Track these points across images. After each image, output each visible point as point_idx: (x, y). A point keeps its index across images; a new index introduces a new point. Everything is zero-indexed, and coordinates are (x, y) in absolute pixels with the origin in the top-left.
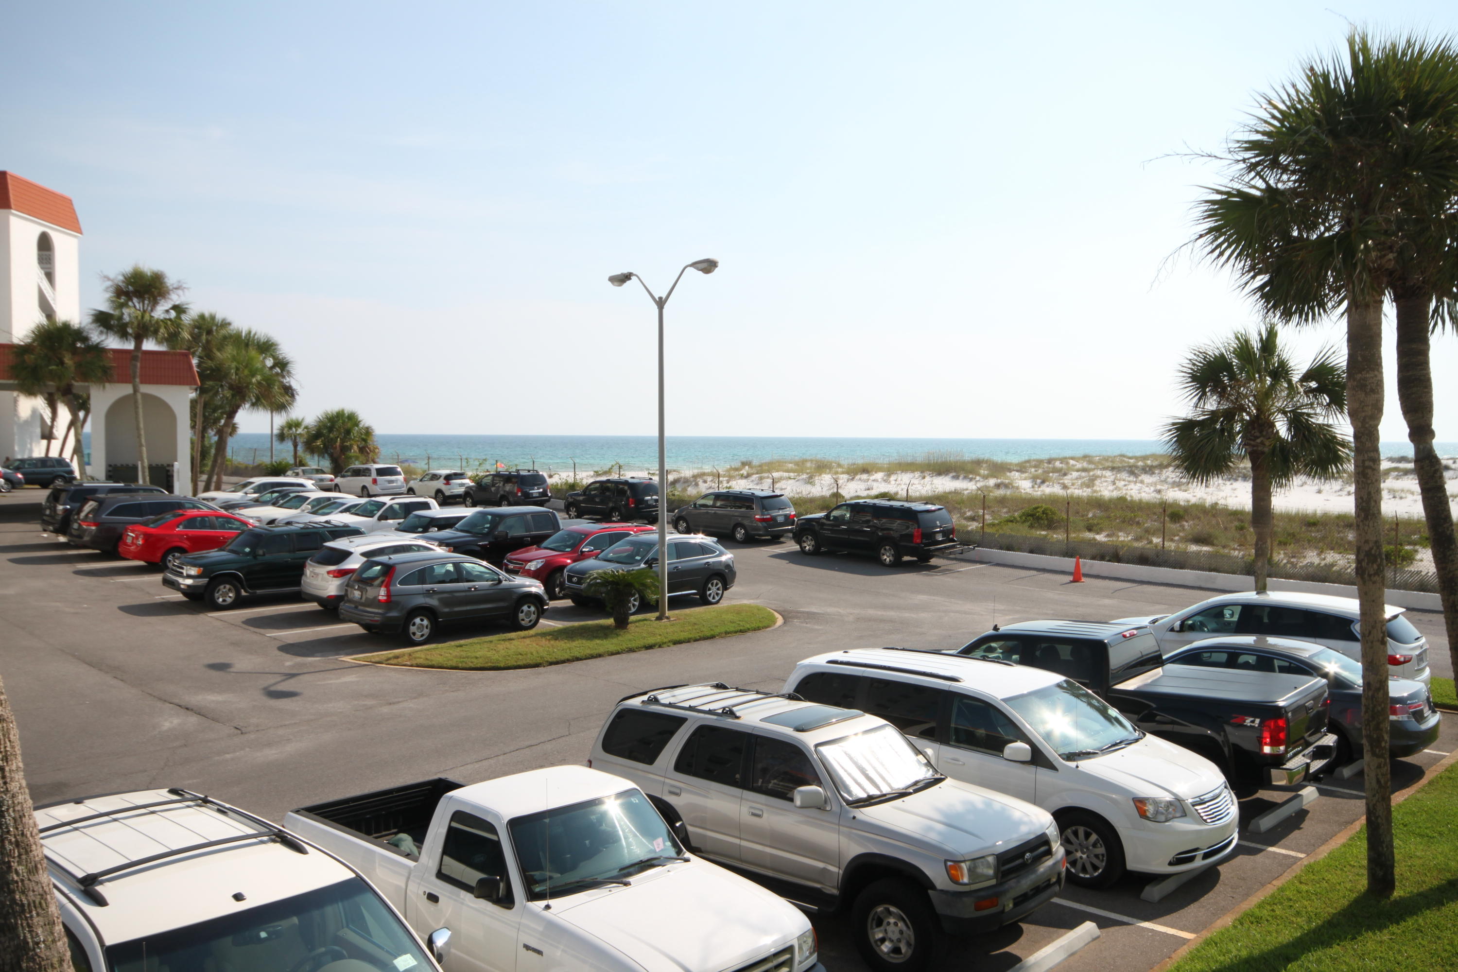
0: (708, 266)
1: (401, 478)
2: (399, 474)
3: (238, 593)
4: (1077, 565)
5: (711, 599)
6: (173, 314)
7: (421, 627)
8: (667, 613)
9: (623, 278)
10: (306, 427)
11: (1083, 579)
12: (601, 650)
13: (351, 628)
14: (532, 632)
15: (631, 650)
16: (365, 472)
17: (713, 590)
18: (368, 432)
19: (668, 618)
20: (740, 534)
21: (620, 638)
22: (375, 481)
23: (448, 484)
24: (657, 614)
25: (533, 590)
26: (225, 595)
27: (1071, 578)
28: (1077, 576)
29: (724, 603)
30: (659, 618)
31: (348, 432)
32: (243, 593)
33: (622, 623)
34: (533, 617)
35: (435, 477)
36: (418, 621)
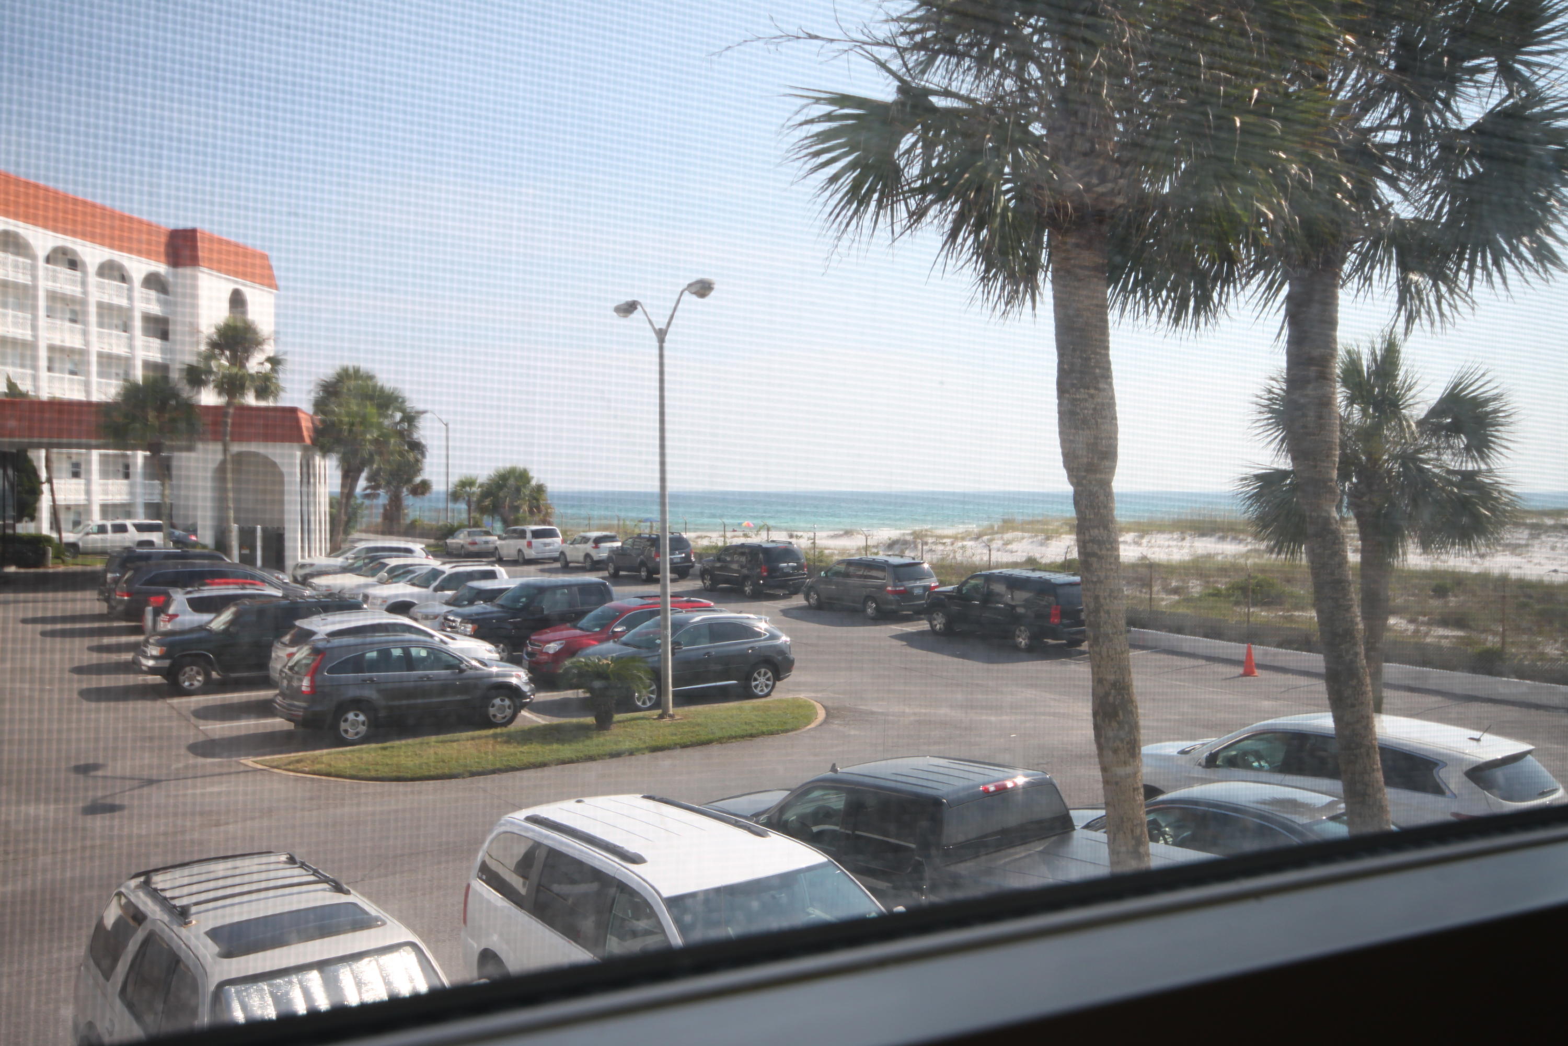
0: (703, 289)
1: (558, 540)
2: (555, 535)
3: (207, 675)
4: (1249, 654)
5: (757, 691)
6: (268, 366)
7: (354, 724)
8: (671, 711)
9: (629, 308)
10: (481, 486)
11: (1257, 672)
12: (548, 758)
13: (277, 723)
14: (504, 730)
15: (591, 758)
16: (522, 535)
17: (762, 680)
18: (540, 489)
19: (672, 716)
20: (871, 609)
21: (588, 742)
22: (530, 544)
23: (596, 547)
24: (660, 711)
25: (514, 681)
26: (191, 679)
27: (1241, 670)
28: (1249, 668)
29: (775, 695)
30: (661, 717)
31: (518, 490)
32: (214, 675)
33: (604, 723)
34: (509, 712)
35: (585, 540)
36: (351, 716)
